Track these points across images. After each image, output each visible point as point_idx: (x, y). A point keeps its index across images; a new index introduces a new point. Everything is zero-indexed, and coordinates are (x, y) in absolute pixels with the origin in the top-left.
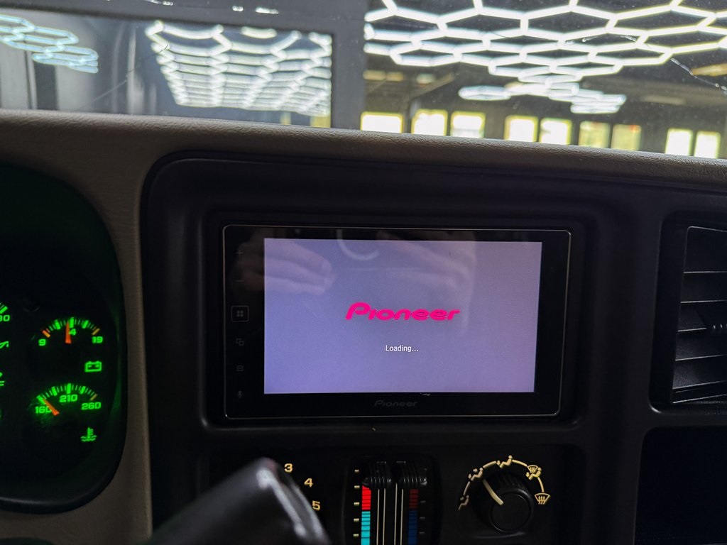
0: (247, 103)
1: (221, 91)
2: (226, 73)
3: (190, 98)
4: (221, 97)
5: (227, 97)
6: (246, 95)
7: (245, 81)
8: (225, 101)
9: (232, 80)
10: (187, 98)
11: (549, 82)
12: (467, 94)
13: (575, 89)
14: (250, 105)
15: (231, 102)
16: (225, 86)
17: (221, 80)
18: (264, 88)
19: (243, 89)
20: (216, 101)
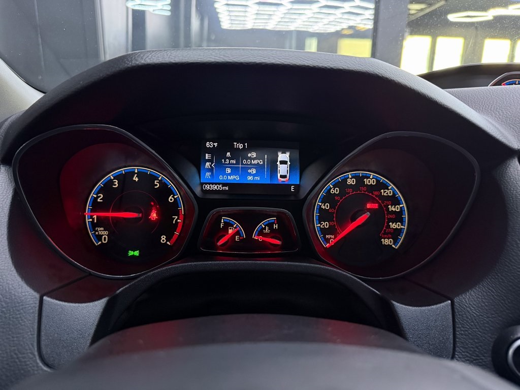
2: (259, 3)
3: (232, 24)
4: (253, 21)
5: (257, 21)
6: (271, 19)
8: (256, 24)
10: (229, 24)
14: (273, 27)
15: (260, 25)
16: (258, 13)
17: (255, 8)
19: (271, 15)
20: (249, 26)
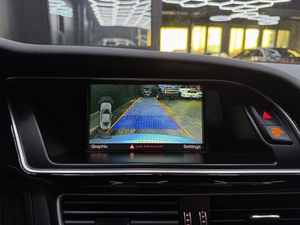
0: (125, 24)
1: (116, 21)
2: (118, 16)
4: (116, 23)
5: (118, 23)
6: (124, 22)
7: (123, 18)
9: (120, 18)
10: (104, 24)
11: (245, 11)
12: (213, 19)
13: (257, 15)
15: (119, 24)
16: (117, 20)
17: (116, 18)
18: (131, 20)
19: (123, 20)
20: (114, 25)
